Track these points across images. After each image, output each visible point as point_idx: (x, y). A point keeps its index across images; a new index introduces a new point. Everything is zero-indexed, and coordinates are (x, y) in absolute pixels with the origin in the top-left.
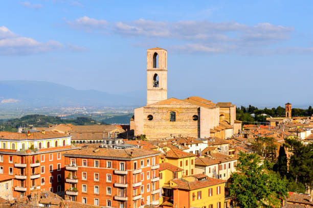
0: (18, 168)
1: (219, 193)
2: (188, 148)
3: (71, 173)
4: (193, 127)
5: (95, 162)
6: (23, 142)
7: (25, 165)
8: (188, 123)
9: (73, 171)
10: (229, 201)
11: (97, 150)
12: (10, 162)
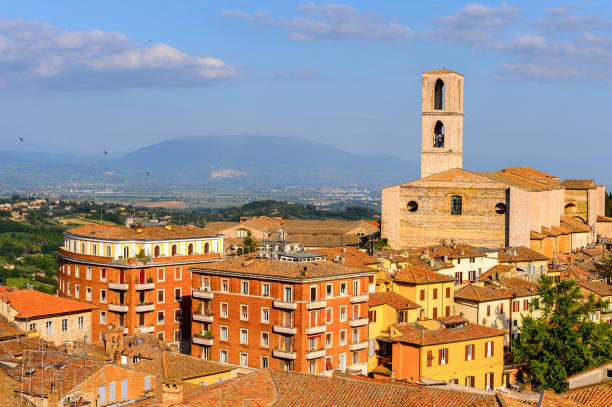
0: (115, 290)
1: (489, 354)
2: (453, 267)
3: (203, 303)
4: (496, 227)
5: (242, 285)
6: (126, 244)
7: (126, 287)
8: (486, 219)
9: (206, 301)
10: (515, 371)
11: (249, 262)
12: (102, 279)
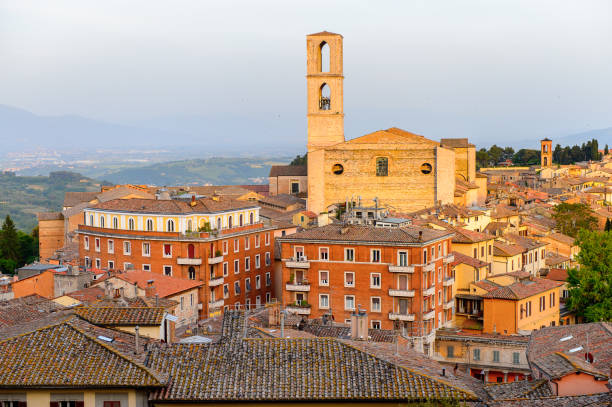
0: (183, 266)
1: (552, 304)
3: (295, 273)
4: (421, 186)
5: (346, 252)
6: (189, 217)
7: (198, 261)
8: (412, 179)
11: (345, 230)
12: (165, 256)
